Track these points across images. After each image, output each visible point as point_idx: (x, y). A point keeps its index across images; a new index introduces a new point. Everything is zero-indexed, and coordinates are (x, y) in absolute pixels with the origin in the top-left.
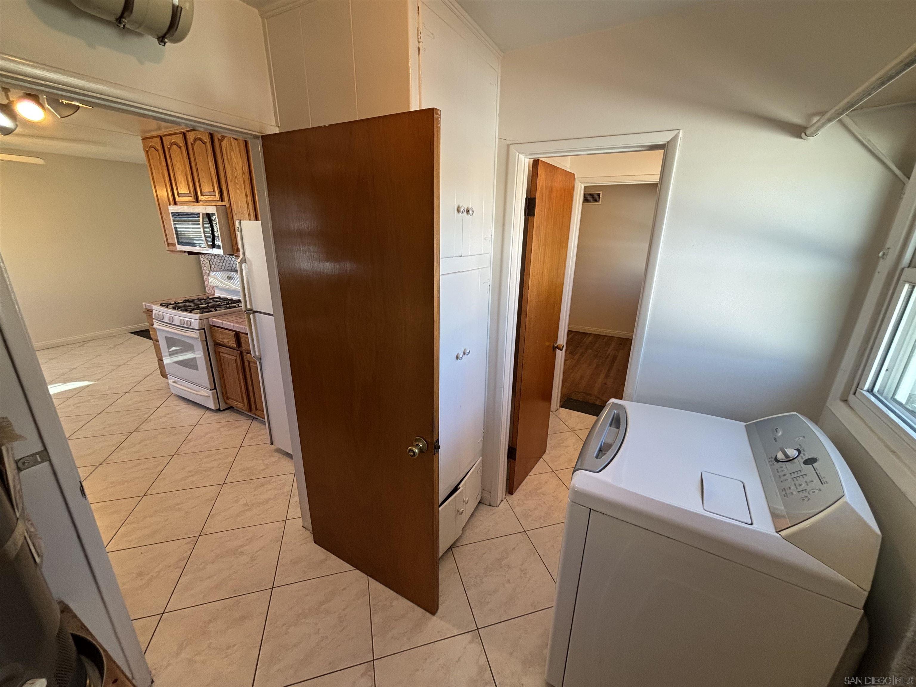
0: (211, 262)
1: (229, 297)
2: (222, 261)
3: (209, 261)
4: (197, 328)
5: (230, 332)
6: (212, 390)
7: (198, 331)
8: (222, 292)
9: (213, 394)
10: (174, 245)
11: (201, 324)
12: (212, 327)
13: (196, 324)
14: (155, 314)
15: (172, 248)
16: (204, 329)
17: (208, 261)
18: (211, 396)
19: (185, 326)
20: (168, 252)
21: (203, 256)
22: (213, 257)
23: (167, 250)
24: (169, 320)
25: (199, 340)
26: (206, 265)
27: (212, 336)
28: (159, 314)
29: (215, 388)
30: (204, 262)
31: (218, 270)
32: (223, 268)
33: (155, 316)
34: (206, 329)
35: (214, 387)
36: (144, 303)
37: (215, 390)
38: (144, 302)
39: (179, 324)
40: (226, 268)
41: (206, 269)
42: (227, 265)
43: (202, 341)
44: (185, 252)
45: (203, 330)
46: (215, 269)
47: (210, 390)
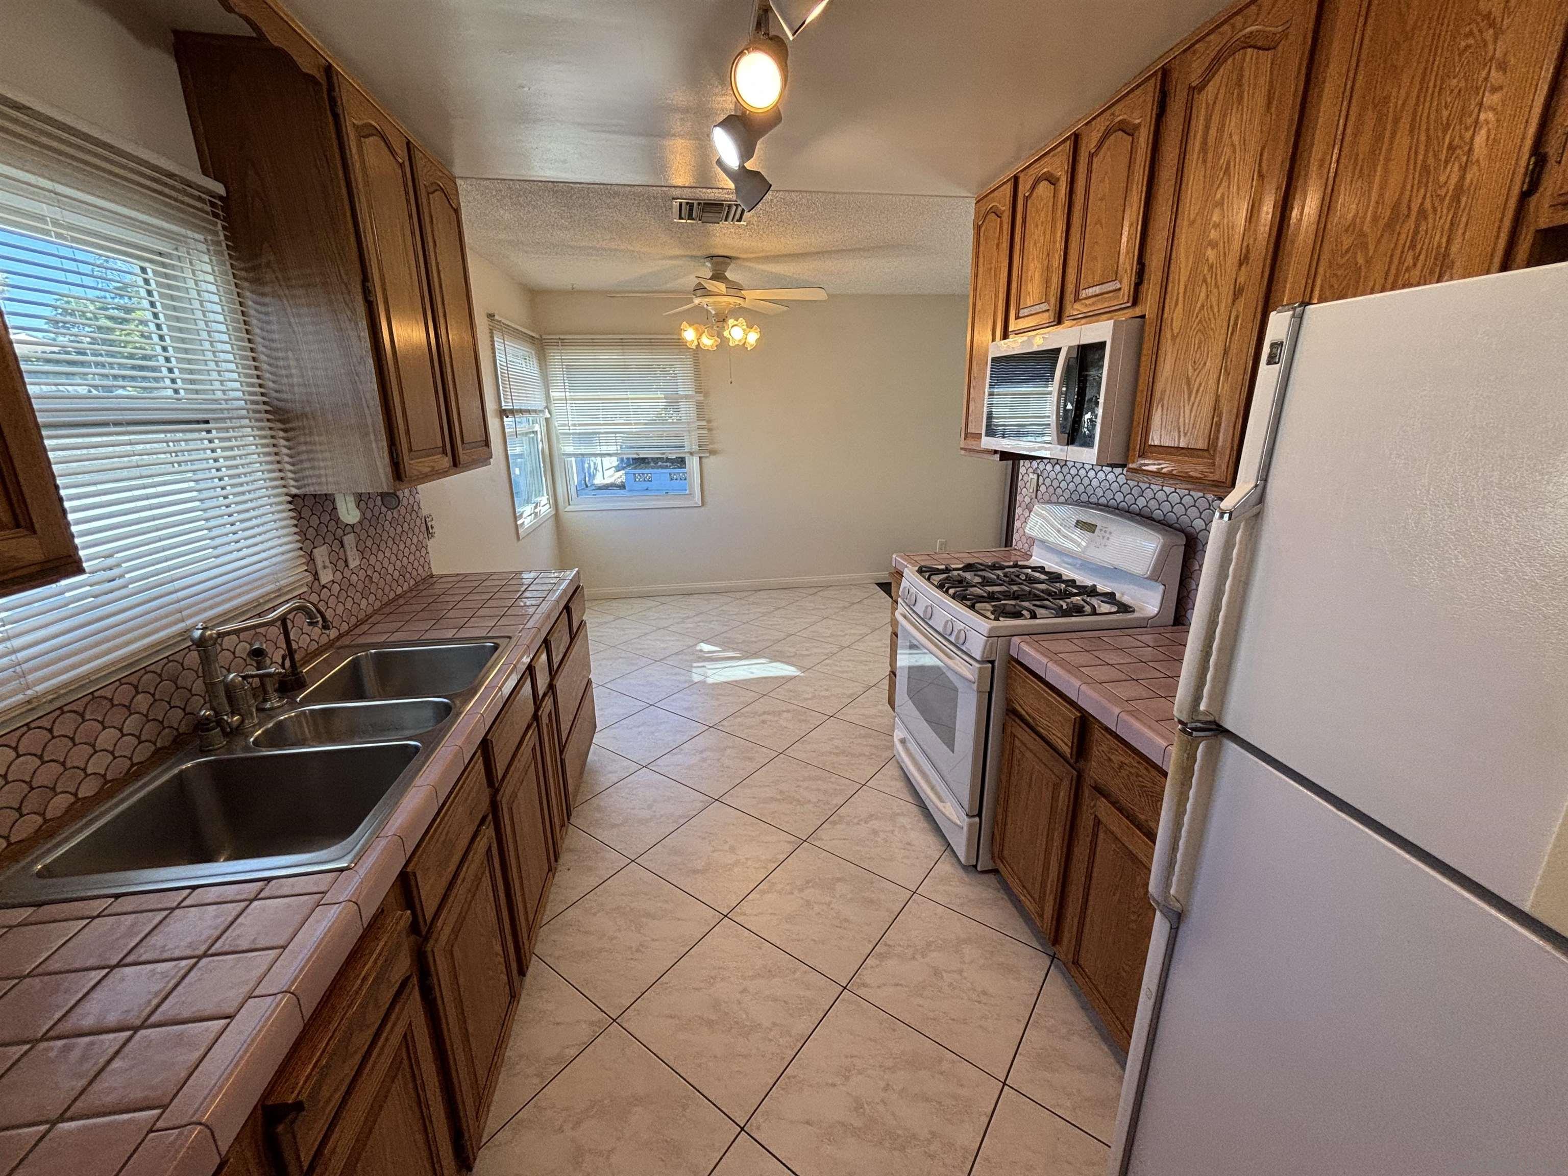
0: (1041, 478)
1: (1068, 573)
2: (1068, 477)
3: (1038, 476)
4: (978, 658)
5: (1064, 708)
6: (973, 816)
7: (977, 665)
8: (1049, 555)
9: (971, 825)
10: (979, 436)
11: (989, 648)
12: (1014, 663)
13: (977, 646)
14: (905, 588)
15: (972, 444)
16: (992, 662)
17: (1035, 476)
18: (965, 829)
19: (952, 639)
20: (963, 452)
21: (1027, 463)
22: (1049, 467)
23: (962, 449)
24: (925, 612)
25: (975, 686)
26: (1028, 484)
27: (1008, 687)
28: (911, 591)
29: (979, 815)
30: (1025, 478)
31: (1054, 499)
32: (1067, 494)
33: (903, 591)
34: (996, 664)
35: (976, 812)
36: (894, 556)
37: (977, 819)
38: (895, 552)
39: (940, 629)
40: (1075, 497)
41: (1024, 494)
42: (1081, 489)
43: (979, 692)
44: (996, 452)
45: (990, 665)
46: (1046, 497)
47: (967, 815)
